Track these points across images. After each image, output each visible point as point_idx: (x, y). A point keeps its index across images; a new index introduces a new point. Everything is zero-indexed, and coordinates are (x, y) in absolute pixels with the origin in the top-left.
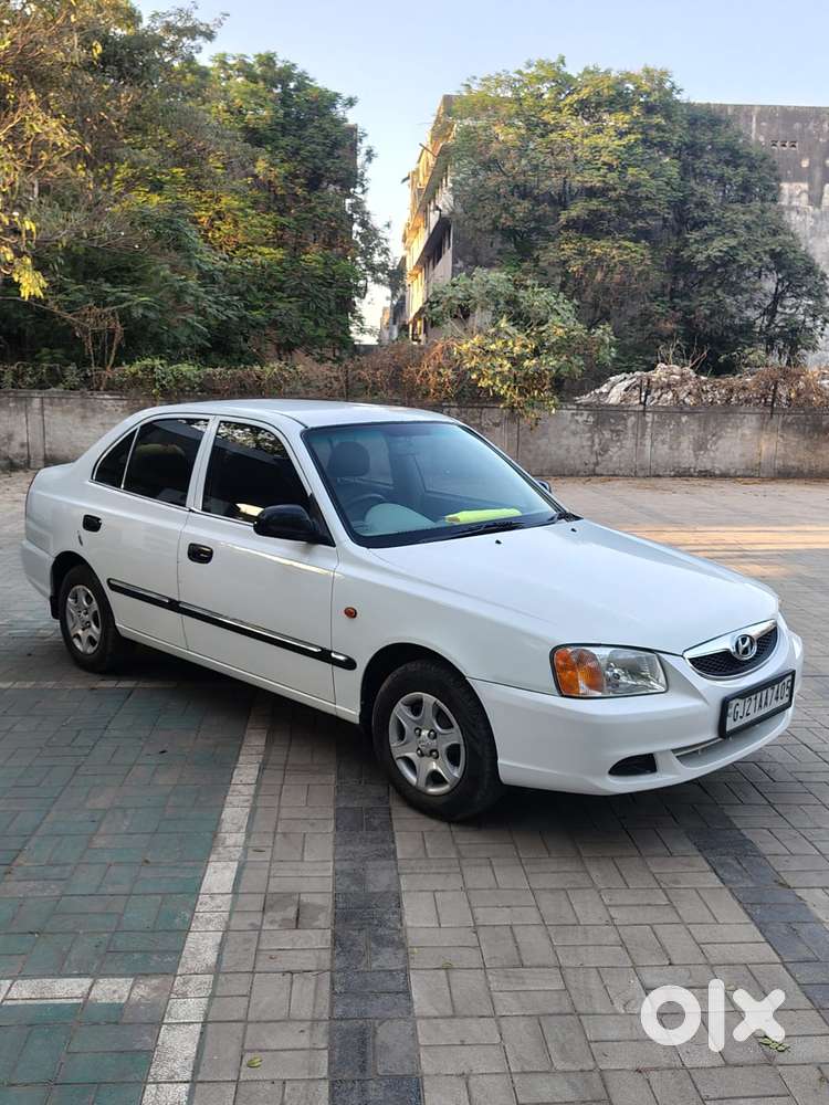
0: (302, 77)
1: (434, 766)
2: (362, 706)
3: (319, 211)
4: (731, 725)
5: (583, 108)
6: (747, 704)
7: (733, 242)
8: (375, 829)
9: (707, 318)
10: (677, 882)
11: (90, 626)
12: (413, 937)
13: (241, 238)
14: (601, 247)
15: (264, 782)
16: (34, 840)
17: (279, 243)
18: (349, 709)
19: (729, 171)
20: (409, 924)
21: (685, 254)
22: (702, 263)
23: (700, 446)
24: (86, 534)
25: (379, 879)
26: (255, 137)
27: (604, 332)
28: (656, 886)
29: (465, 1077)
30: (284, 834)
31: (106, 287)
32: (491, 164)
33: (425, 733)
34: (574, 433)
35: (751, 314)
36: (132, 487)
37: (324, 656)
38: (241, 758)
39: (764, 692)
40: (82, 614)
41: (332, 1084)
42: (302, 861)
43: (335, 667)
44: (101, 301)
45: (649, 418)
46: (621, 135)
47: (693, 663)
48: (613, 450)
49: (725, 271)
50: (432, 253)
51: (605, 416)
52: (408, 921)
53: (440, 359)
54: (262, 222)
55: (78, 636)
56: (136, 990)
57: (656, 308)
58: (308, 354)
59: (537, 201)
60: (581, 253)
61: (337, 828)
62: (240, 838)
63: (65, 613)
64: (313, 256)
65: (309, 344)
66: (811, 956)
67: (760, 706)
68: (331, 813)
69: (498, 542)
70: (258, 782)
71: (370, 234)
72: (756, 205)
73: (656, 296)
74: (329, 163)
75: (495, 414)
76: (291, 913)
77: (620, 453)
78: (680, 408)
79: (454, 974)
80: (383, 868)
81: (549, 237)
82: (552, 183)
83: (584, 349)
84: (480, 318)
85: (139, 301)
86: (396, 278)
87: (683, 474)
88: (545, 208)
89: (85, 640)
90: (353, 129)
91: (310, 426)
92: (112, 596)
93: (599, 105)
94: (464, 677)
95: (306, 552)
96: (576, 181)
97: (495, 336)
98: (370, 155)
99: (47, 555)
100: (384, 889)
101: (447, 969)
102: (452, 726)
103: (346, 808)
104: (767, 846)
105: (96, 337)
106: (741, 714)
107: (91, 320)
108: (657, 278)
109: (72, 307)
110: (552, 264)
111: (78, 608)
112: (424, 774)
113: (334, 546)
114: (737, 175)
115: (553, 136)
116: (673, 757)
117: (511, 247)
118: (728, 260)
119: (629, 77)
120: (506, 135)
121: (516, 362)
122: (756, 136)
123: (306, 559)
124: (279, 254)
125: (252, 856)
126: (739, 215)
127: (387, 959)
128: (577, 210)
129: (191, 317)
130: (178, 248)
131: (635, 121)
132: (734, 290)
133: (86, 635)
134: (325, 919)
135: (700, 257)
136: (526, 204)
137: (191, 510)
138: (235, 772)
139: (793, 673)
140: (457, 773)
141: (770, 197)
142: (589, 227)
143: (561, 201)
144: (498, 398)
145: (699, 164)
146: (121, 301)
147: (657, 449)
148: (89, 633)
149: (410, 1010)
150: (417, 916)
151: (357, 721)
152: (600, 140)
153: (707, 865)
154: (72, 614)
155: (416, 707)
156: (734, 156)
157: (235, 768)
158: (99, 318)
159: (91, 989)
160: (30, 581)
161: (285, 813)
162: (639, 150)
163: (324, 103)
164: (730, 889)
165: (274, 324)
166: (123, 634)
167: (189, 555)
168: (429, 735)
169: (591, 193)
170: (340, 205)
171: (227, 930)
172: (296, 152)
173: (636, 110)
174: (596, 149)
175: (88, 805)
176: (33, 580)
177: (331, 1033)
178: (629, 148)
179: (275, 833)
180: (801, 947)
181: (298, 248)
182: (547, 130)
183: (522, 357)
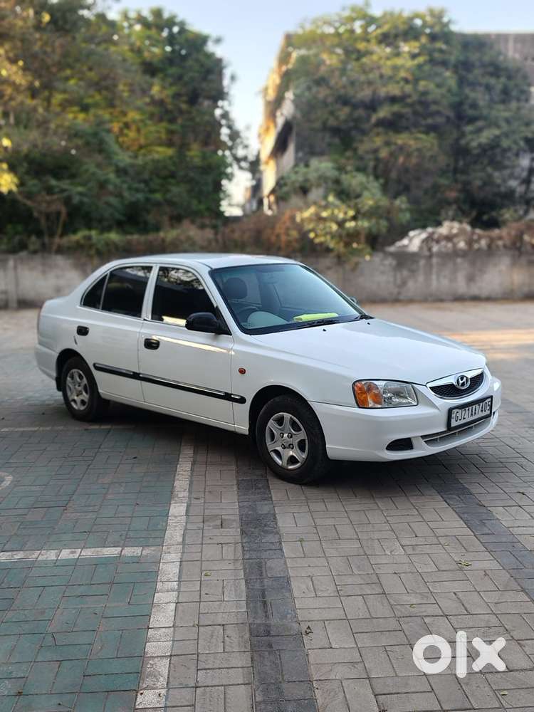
0: (182, 25)
1: (291, 453)
2: (250, 424)
3: (198, 120)
4: (454, 424)
5: (385, 39)
6: (464, 412)
7: (497, 132)
8: (260, 489)
9: (481, 188)
10: (424, 506)
11: (82, 394)
12: (282, 531)
13: (142, 141)
14: (401, 139)
15: (195, 469)
16: (74, 497)
17: (170, 144)
18: (243, 427)
19: (492, 81)
20: (280, 525)
21: (463, 142)
22: (475, 148)
23: (471, 279)
24: (79, 338)
25: (264, 509)
26: (150, 69)
27: (402, 202)
28: (413, 507)
29: (311, 577)
30: (210, 492)
31: (53, 182)
32: (321, 82)
33: (286, 435)
34: (383, 273)
35: (513, 183)
36: (107, 308)
37: (227, 397)
38: (180, 460)
39: (474, 407)
40: (77, 387)
41: (246, 581)
42: (221, 502)
43: (234, 403)
44: (50, 191)
45: (435, 260)
46: (414, 56)
47: (432, 390)
48: (411, 284)
49: (492, 154)
50: (280, 147)
51: (404, 259)
52: (280, 524)
53: (288, 224)
54: (157, 130)
55: (74, 401)
56: (144, 551)
57: (443, 181)
58: (193, 222)
59: (355, 107)
60: (387, 144)
61: (238, 489)
62: (186, 494)
63: (65, 387)
64: (195, 152)
65: (193, 215)
66: (490, 532)
67: (472, 414)
68: (235, 482)
69: (324, 330)
70: (192, 470)
71: (235, 135)
72: (514, 105)
73: (443, 173)
74: (204, 85)
75: (327, 261)
76: (219, 522)
77: (414, 285)
78: (456, 253)
79: (303, 543)
80: (266, 504)
81: (364, 133)
82: (365, 94)
83: (387, 214)
84: (315, 194)
85: (76, 191)
86: (254, 167)
87: (459, 299)
88: (361, 112)
89: (79, 403)
90: (220, 61)
91: (214, 267)
92: (97, 374)
93: (396, 36)
94: (306, 401)
95: (215, 339)
96: (382, 92)
97: (325, 207)
98: (233, 78)
99: (53, 353)
100: (266, 512)
101: (301, 541)
102: (300, 430)
103: (243, 480)
104: (475, 489)
105: (48, 216)
106: (460, 418)
107: (44, 205)
108: (443, 160)
109: (29, 196)
110: (367, 152)
111: (74, 384)
112: (285, 458)
113: (231, 335)
114: (498, 84)
115: (364, 60)
116: (422, 441)
117: (337, 141)
118: (494, 145)
119: (417, 16)
120: (330, 60)
121: (341, 224)
122: (512, 54)
123: (215, 343)
124: (170, 152)
125: (193, 501)
126: (501, 112)
127: (270, 538)
128: (383, 113)
129: (113, 200)
130: (101, 151)
131: (423, 47)
132: (499, 166)
133: (79, 399)
134: (237, 525)
135: (474, 144)
136: (347, 110)
137: (145, 320)
138: (178, 466)
139: (491, 397)
140: (304, 456)
141: (523, 97)
142: (393, 125)
143: (372, 106)
144: (328, 250)
145: (471, 77)
146: (63, 191)
147: (440, 282)
148: (81, 397)
149: (283, 556)
150: (285, 522)
151: (247, 433)
152: (399, 61)
153: (441, 498)
154: (69, 387)
155: (280, 421)
156: (496, 69)
157: (177, 464)
158: (49, 203)
159: (121, 551)
160: (40, 369)
161: (208, 483)
162: (427, 68)
163: (197, 43)
164: (452, 508)
165: (170, 203)
166: (103, 396)
167: (145, 345)
168: (288, 436)
169: (393, 100)
170: (212, 115)
171: (186, 529)
172: (180, 78)
173: (424, 40)
174: (396, 68)
175: (100, 481)
176: (43, 368)
177: (244, 564)
178: (420, 66)
179: (205, 492)
180: (485, 528)
181: (183, 147)
182: (360, 55)
183: (344, 221)
